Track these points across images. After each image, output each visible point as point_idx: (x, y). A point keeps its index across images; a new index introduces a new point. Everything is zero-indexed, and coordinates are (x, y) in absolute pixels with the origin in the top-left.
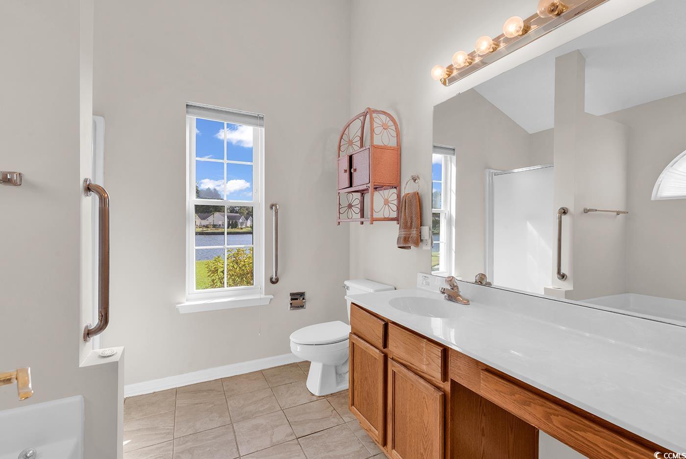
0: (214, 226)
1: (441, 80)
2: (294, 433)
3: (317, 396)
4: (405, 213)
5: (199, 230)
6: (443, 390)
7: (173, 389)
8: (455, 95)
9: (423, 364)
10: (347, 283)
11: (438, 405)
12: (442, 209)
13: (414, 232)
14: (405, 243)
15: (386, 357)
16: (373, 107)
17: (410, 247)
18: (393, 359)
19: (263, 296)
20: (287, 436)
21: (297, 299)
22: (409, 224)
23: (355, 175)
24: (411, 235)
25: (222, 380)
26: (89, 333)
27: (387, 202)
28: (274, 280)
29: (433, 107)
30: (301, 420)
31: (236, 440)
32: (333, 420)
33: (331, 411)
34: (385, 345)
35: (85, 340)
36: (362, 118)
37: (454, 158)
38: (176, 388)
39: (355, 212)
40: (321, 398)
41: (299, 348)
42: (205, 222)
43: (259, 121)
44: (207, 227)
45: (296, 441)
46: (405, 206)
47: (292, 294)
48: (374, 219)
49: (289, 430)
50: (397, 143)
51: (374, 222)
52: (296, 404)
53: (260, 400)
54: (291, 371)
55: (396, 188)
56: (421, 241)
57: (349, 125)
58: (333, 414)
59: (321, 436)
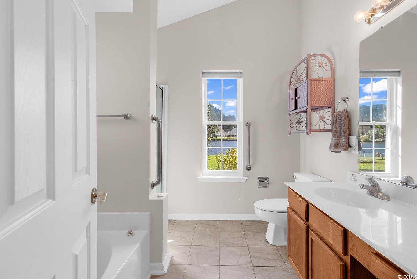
0: (233, 136)
1: (365, 21)
2: (252, 262)
3: (271, 245)
4: (336, 126)
5: (225, 138)
6: (345, 262)
7: (196, 220)
8: (378, 30)
9: (330, 238)
10: (295, 174)
11: (340, 272)
12: (388, 121)
13: (343, 141)
14: (336, 148)
15: (308, 227)
16: (312, 52)
17: (341, 151)
18: (312, 230)
19: (242, 177)
20: (247, 263)
21: (263, 181)
22: (339, 134)
23: (299, 101)
24: (341, 142)
25: (220, 221)
26: (153, 185)
27: (322, 118)
28: (248, 168)
29: (359, 44)
30: (258, 256)
31: (219, 256)
32: (278, 262)
33: (278, 256)
34: (308, 220)
35: (152, 188)
36: (305, 61)
37: (400, 79)
38: (197, 220)
39: (303, 127)
40: (273, 246)
41: (259, 211)
42: (228, 134)
43: (239, 75)
44: (229, 136)
45: (252, 267)
46: (336, 121)
47: (259, 178)
48: (312, 131)
49: (249, 260)
50: (331, 74)
51: (311, 133)
52: (257, 245)
53: (237, 238)
54: (258, 225)
55: (331, 107)
56: (350, 147)
57: (296, 68)
58: (279, 259)
59: (268, 269)
